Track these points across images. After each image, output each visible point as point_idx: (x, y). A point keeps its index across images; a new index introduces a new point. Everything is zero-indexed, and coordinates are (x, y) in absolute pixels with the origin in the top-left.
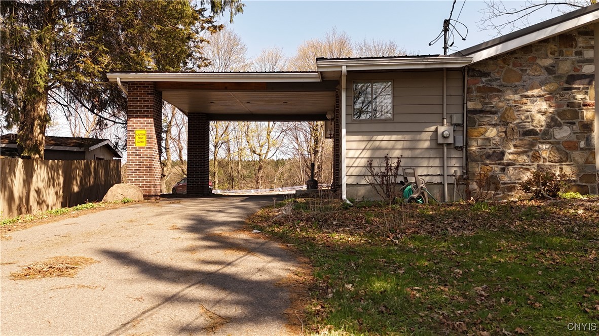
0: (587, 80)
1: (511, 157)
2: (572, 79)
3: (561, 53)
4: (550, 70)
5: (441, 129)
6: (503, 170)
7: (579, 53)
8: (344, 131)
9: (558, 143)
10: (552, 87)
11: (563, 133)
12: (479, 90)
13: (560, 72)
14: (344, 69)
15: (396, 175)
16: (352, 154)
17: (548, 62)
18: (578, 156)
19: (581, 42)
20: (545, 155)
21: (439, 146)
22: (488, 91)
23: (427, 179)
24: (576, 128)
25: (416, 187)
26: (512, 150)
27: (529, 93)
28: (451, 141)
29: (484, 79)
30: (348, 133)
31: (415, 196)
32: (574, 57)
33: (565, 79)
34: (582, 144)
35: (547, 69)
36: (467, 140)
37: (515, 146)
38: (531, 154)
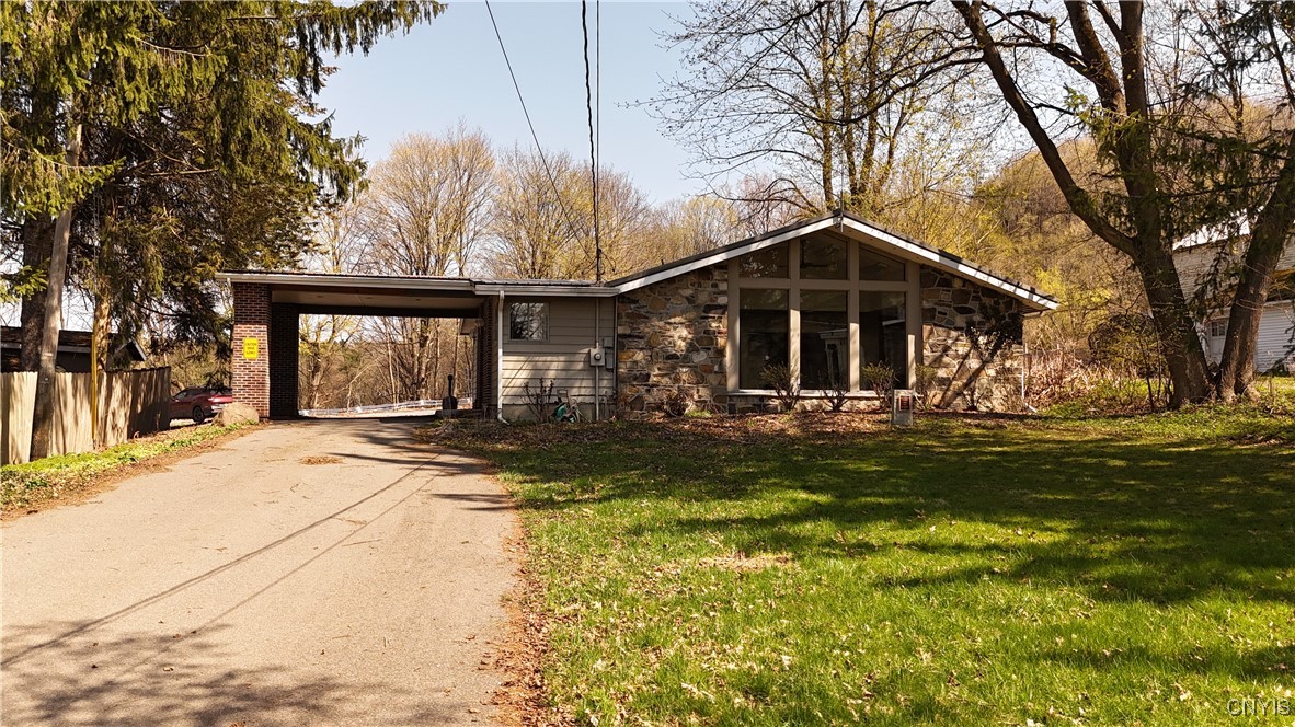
0: (720, 311)
1: (655, 379)
2: (709, 309)
3: (700, 285)
4: (690, 300)
5: (594, 352)
6: (648, 391)
7: (715, 286)
8: (500, 351)
9: (696, 367)
10: (692, 315)
11: (700, 358)
12: (628, 315)
13: (699, 302)
14: (502, 294)
15: (549, 396)
16: (507, 374)
17: (688, 292)
18: (712, 379)
19: (717, 275)
20: (684, 377)
21: (592, 368)
22: (637, 317)
23: (580, 399)
24: (711, 353)
25: (569, 406)
26: (657, 372)
27: (672, 320)
28: (602, 363)
29: (632, 306)
30: (504, 353)
31: (567, 415)
32: (710, 289)
33: (702, 308)
34: (716, 368)
35: (687, 298)
36: (617, 361)
37: (659, 369)
38: (672, 376)
